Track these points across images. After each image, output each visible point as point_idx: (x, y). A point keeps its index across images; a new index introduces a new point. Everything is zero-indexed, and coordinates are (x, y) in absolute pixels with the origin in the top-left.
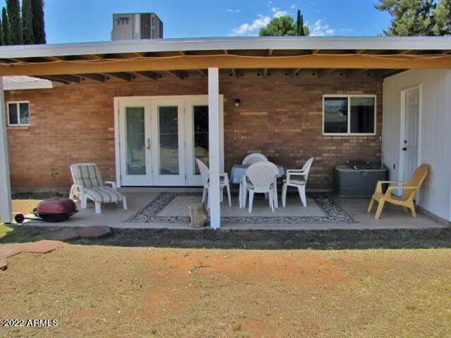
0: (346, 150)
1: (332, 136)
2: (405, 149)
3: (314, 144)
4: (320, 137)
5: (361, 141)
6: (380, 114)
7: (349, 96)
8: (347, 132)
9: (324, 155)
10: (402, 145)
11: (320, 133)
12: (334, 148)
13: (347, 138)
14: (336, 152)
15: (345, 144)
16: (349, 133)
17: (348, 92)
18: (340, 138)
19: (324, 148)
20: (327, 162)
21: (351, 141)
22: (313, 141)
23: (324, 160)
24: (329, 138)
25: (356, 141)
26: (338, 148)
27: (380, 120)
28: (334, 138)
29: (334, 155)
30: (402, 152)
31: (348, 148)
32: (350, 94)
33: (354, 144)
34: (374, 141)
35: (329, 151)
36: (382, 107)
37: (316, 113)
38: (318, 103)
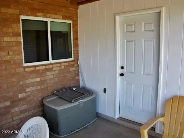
0: (51, 79)
1: (35, 66)
2: (122, 75)
3: (14, 79)
4: (22, 70)
5: (63, 67)
6: (76, 39)
7: (49, 20)
8: (48, 60)
9: (28, 90)
10: (119, 71)
11: (20, 65)
12: (38, 79)
13: (51, 66)
14: (41, 83)
15: (48, 73)
16: (51, 61)
17: (48, 15)
18: (44, 67)
19: (27, 82)
20: (32, 97)
21: (54, 69)
22: (13, 75)
23: (29, 96)
24: (32, 69)
25: (58, 68)
26: (42, 79)
27: (76, 45)
28: (38, 68)
29: (39, 87)
30: (118, 78)
31: (52, 77)
32: (50, 17)
33: (57, 72)
34: (73, 66)
35: (33, 85)
36: (77, 33)
37: (14, 39)
38: (15, 26)
